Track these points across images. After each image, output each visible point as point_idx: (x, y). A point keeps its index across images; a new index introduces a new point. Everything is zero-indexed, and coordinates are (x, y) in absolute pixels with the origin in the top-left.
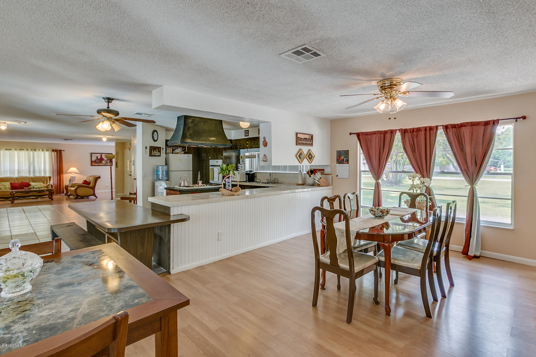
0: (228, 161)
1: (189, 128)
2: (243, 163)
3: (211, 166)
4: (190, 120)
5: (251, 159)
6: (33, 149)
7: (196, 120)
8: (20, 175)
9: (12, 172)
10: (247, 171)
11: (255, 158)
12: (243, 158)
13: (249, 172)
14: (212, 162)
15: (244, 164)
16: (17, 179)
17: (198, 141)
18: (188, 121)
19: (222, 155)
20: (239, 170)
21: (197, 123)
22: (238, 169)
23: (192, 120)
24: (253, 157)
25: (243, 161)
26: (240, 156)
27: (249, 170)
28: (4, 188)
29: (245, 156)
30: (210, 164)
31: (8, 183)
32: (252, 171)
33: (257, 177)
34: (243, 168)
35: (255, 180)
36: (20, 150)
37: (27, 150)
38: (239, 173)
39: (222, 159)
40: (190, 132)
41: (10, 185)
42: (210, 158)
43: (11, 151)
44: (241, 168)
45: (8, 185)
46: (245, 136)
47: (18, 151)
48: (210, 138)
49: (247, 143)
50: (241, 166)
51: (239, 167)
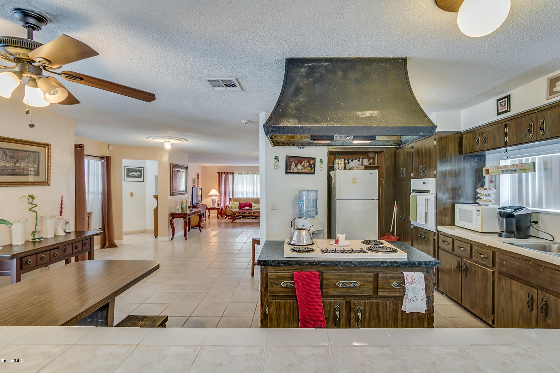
0: (450, 181)
1: (298, 91)
2: (492, 185)
3: (414, 191)
4: (303, 70)
5: (517, 175)
6: (256, 173)
7: (320, 67)
8: (247, 196)
9: (242, 193)
10: (504, 208)
11: (534, 171)
12: (492, 174)
13: (509, 210)
14: (416, 184)
15: (497, 188)
16: (244, 199)
17: (319, 123)
18: (296, 72)
19: (435, 169)
20: (480, 203)
21: (322, 75)
22: (477, 201)
23: (310, 67)
24: (526, 170)
25: (493, 179)
26: (484, 169)
27: (510, 205)
28: (234, 208)
29: (499, 167)
30: (412, 189)
31: (238, 203)
32: (521, 208)
33: (540, 224)
34: (490, 198)
35: (532, 231)
36: (248, 173)
37: (252, 173)
38: (478, 211)
39: (435, 176)
40: (298, 101)
41: (238, 205)
42: (412, 175)
43: (241, 175)
44: (484, 198)
45: (237, 204)
46: (499, 114)
47: (247, 174)
48: (360, 113)
49: (506, 133)
50: (486, 192)
51: (479, 195)
